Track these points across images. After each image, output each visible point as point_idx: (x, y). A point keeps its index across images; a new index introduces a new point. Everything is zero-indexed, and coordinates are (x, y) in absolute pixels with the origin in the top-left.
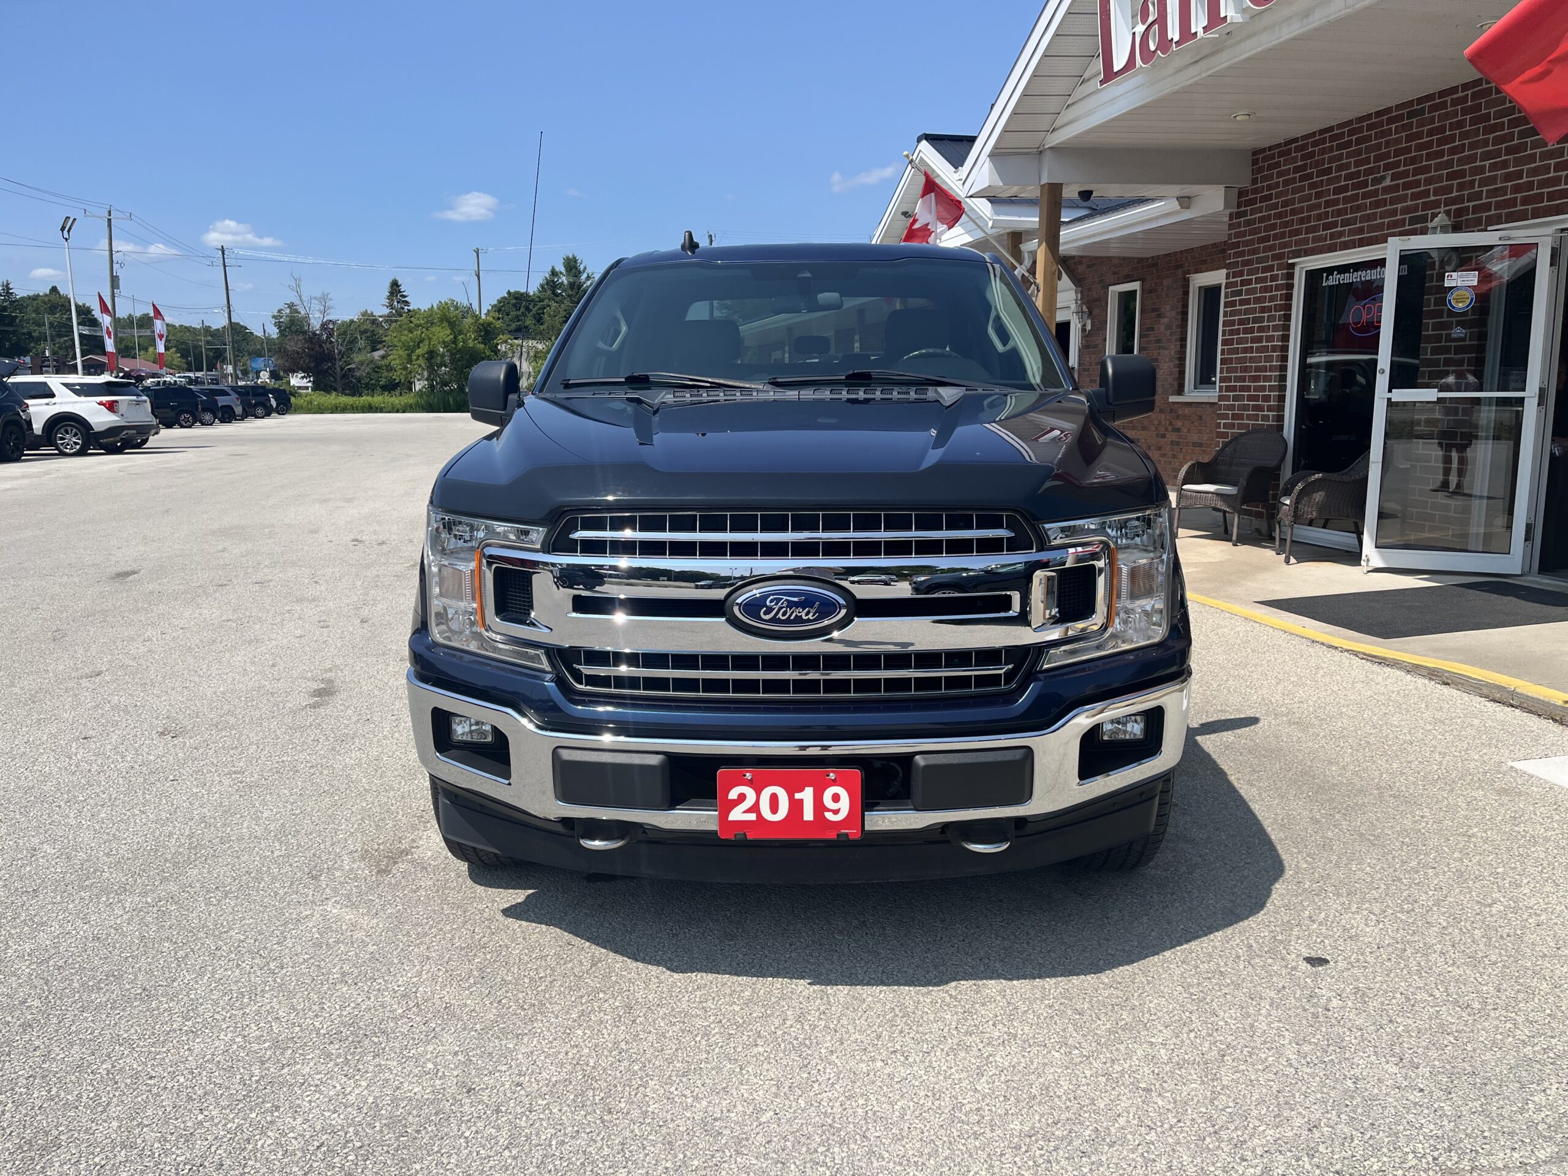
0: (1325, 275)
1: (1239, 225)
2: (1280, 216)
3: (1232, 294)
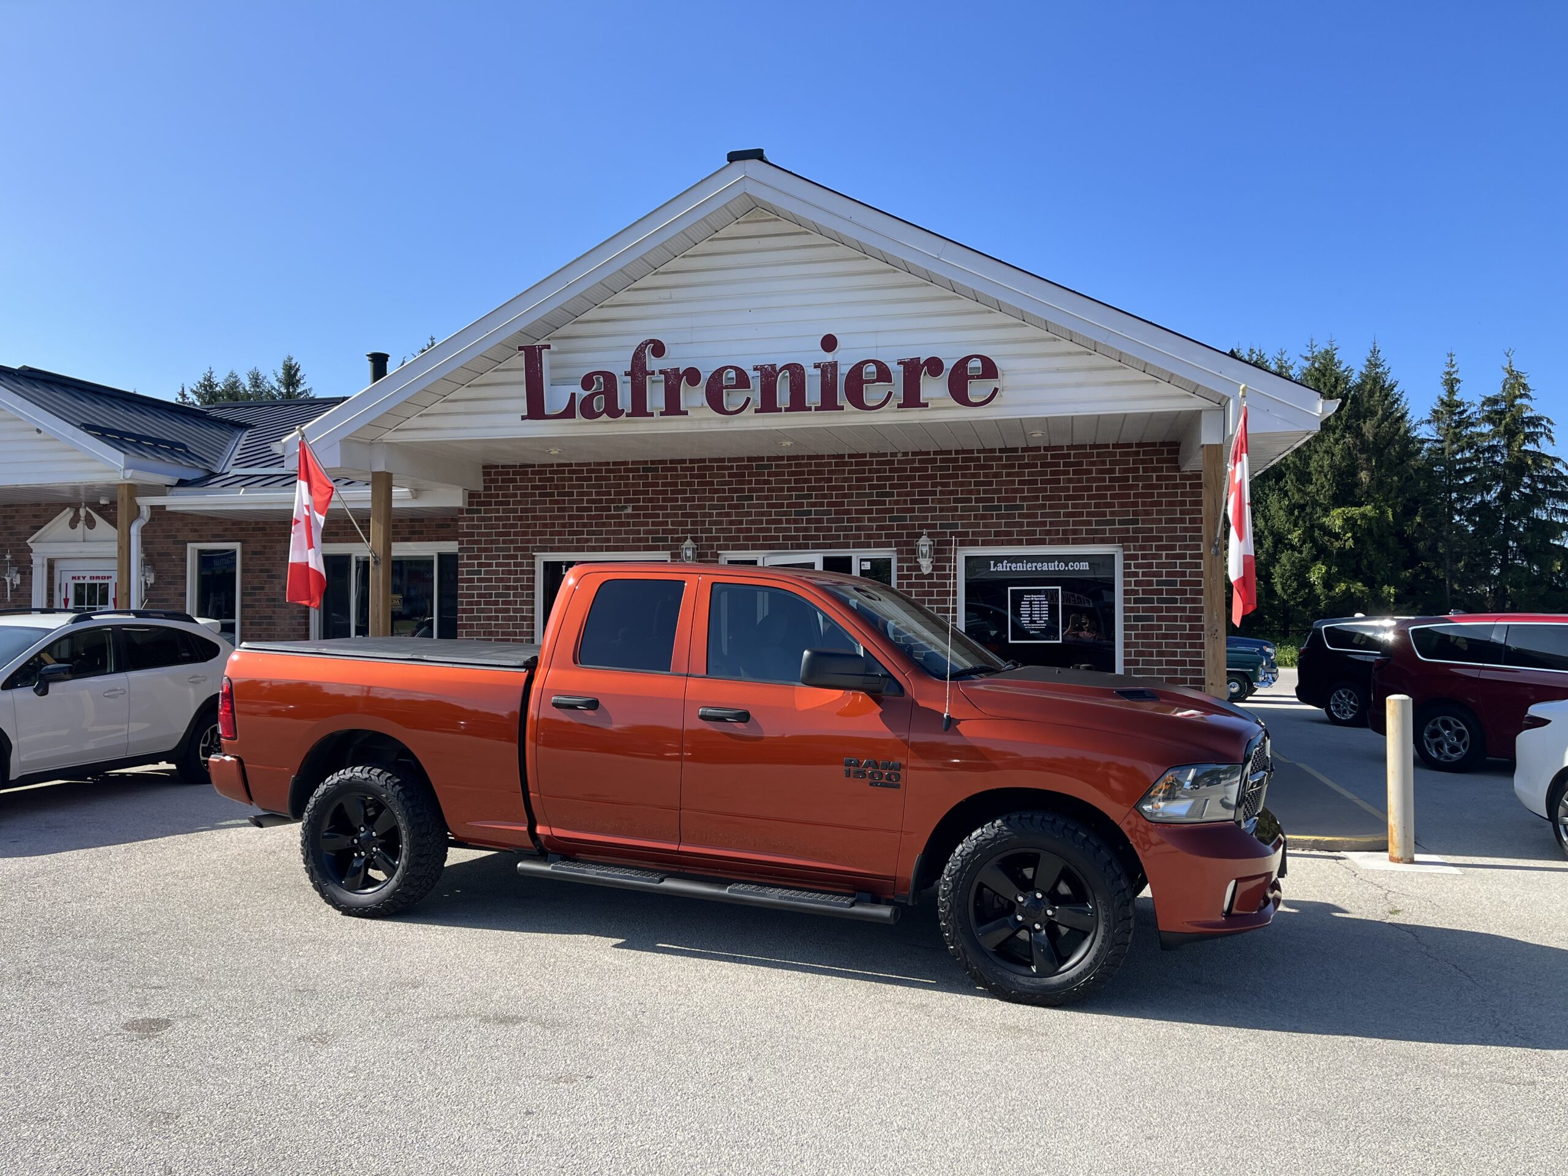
1: (472, 519)
2: (520, 518)
3: (468, 573)
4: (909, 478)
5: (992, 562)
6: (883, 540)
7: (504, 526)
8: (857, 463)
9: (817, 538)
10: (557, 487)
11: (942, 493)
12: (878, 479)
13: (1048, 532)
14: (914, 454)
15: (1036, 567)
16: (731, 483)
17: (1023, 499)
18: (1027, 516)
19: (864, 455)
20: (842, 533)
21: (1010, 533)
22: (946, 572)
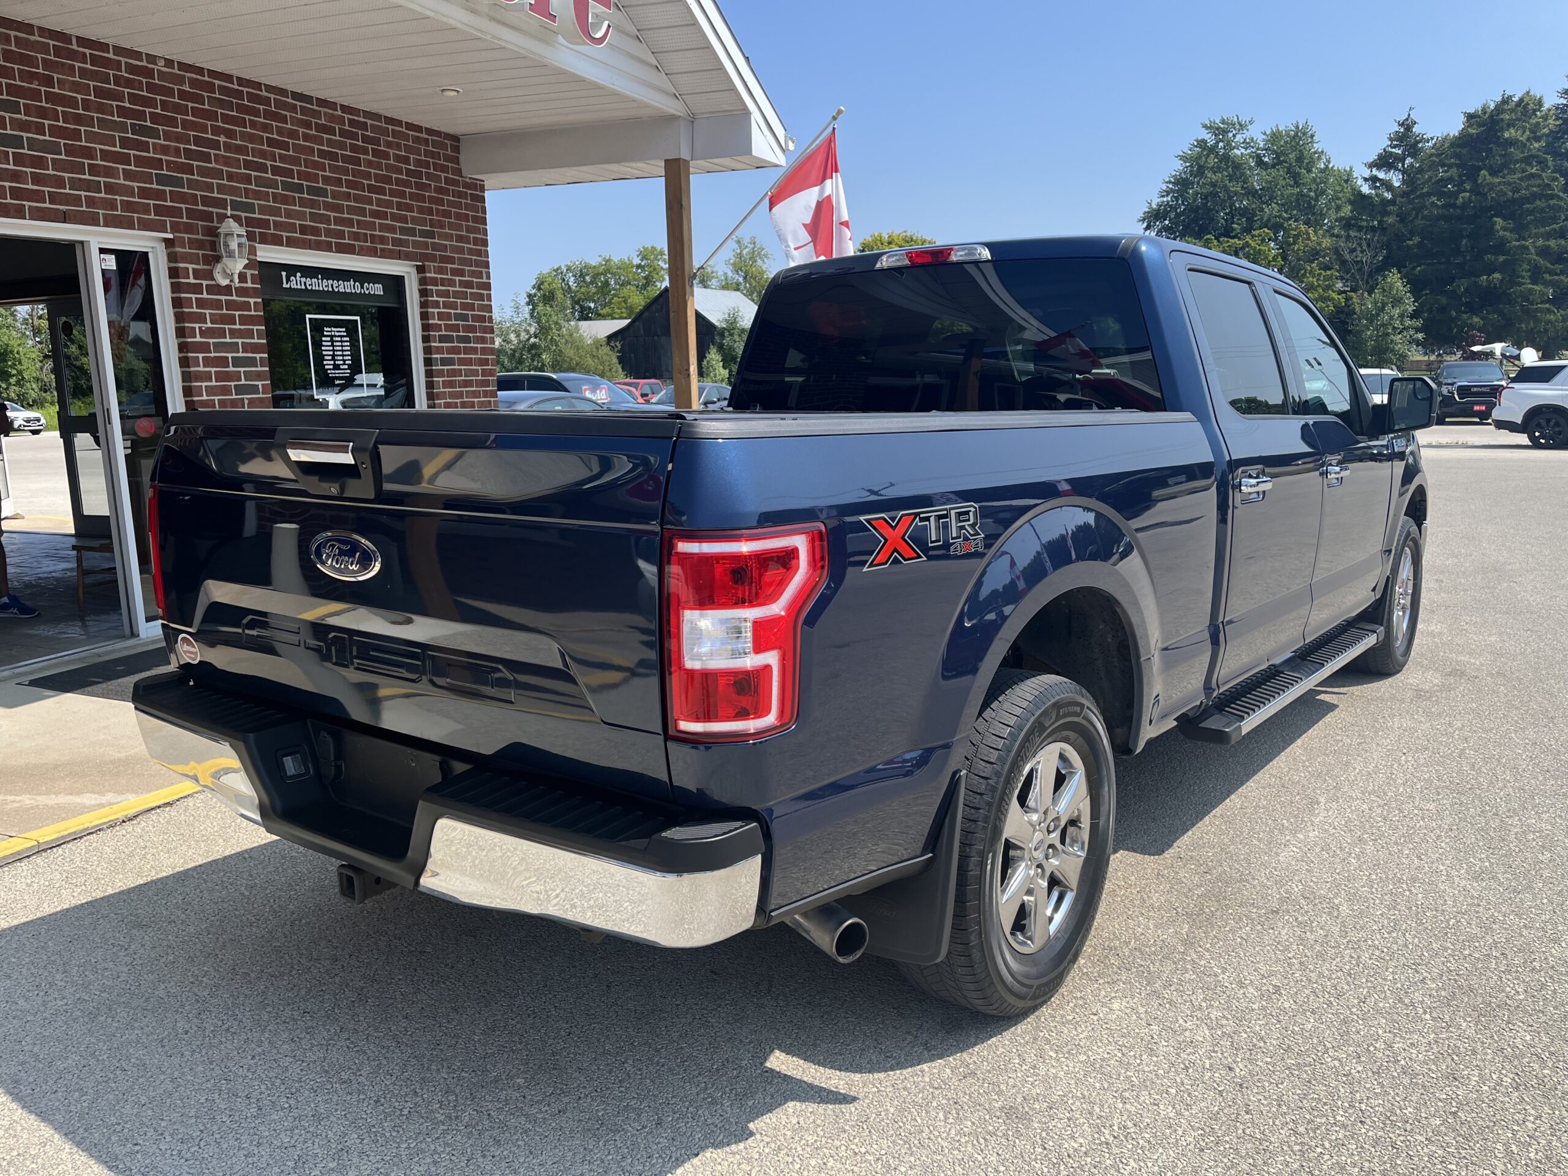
4: (178, 109)
5: (284, 274)
6: (154, 218)
11: (228, 147)
12: (131, 99)
13: (356, 236)
14: (183, 66)
15: (332, 286)
17: (325, 180)
18: (332, 207)
19: (104, 47)
21: (316, 232)
22: (249, 285)
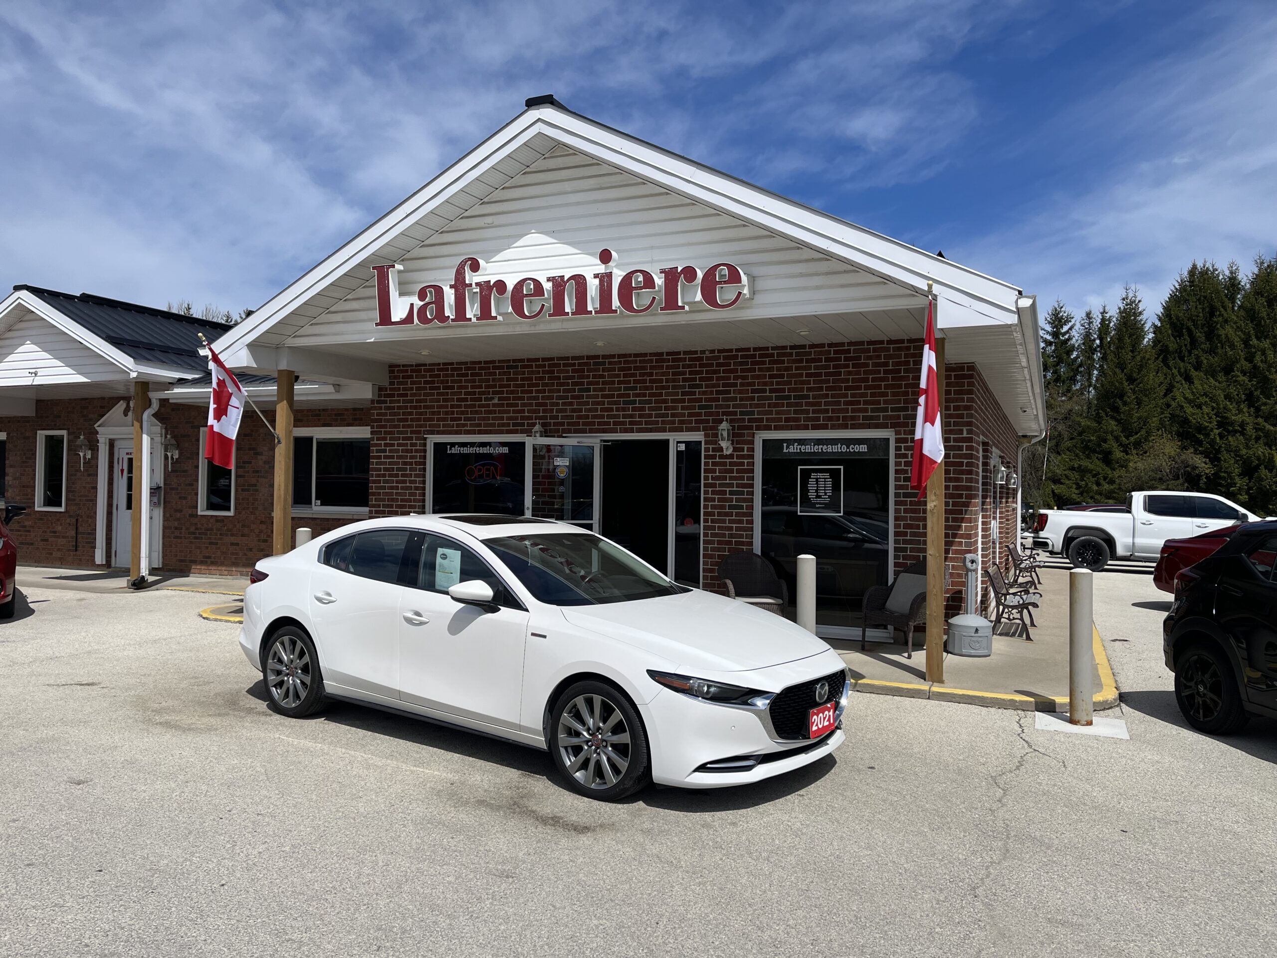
0: (449, 447)
1: (381, 408)
2: (415, 407)
3: (378, 451)
4: (715, 372)
5: (785, 445)
6: (694, 425)
7: (404, 414)
8: (674, 360)
9: (640, 423)
10: (442, 382)
11: (742, 385)
12: (691, 373)
13: (830, 419)
14: (719, 351)
15: (822, 449)
16: (573, 377)
17: (809, 389)
18: (812, 404)
19: (679, 353)
20: (660, 419)
21: (798, 420)
22: (745, 453)
